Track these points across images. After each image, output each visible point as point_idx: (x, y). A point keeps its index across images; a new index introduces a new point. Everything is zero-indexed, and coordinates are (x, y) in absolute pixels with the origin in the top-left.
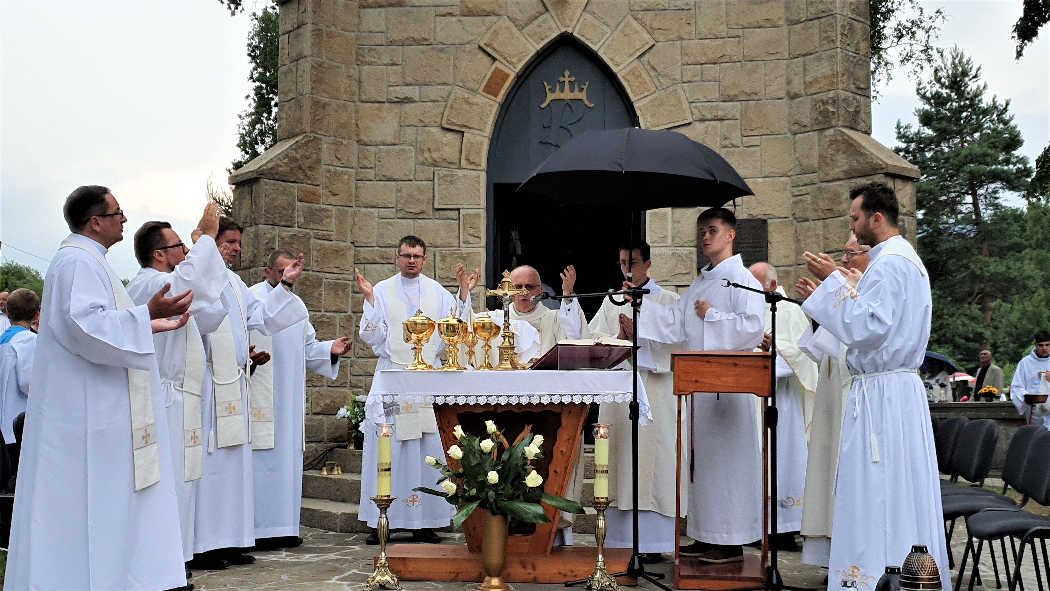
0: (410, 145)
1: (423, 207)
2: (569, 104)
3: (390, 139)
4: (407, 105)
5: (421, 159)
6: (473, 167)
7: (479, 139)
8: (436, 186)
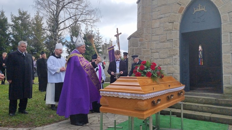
0: (162, 27)
1: (165, 40)
2: (200, 12)
3: (158, 27)
4: (162, 19)
5: (164, 30)
6: (176, 30)
7: (177, 23)
8: (168, 35)
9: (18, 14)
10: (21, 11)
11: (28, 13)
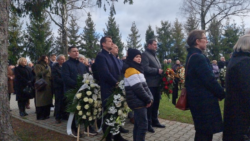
9: (161, 25)
10: (164, 22)
11: (169, 22)
